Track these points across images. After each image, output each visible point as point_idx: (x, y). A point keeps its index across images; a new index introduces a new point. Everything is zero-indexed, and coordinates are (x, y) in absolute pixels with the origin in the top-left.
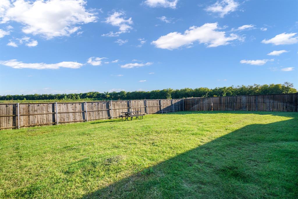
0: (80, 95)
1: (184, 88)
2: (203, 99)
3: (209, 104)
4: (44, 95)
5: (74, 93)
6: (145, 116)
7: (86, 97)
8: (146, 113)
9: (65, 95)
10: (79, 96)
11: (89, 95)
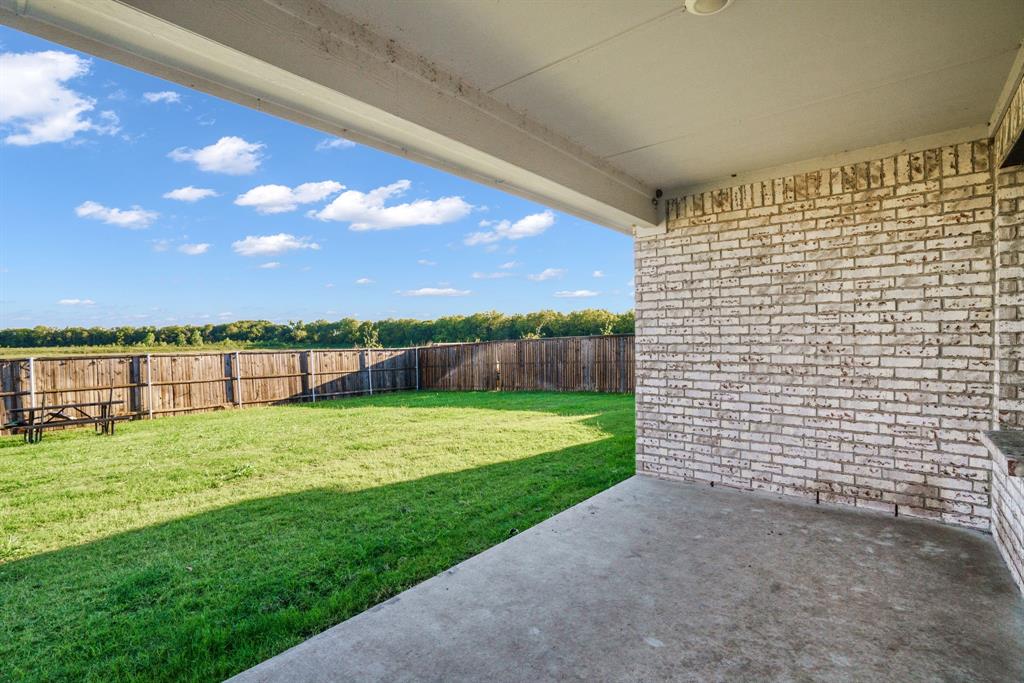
0: (202, 331)
1: (538, 312)
2: (473, 349)
3: (489, 365)
4: (73, 331)
5: (181, 325)
6: (225, 411)
7: (224, 338)
8: (232, 400)
9: (149, 331)
10: (201, 335)
11: (235, 330)
